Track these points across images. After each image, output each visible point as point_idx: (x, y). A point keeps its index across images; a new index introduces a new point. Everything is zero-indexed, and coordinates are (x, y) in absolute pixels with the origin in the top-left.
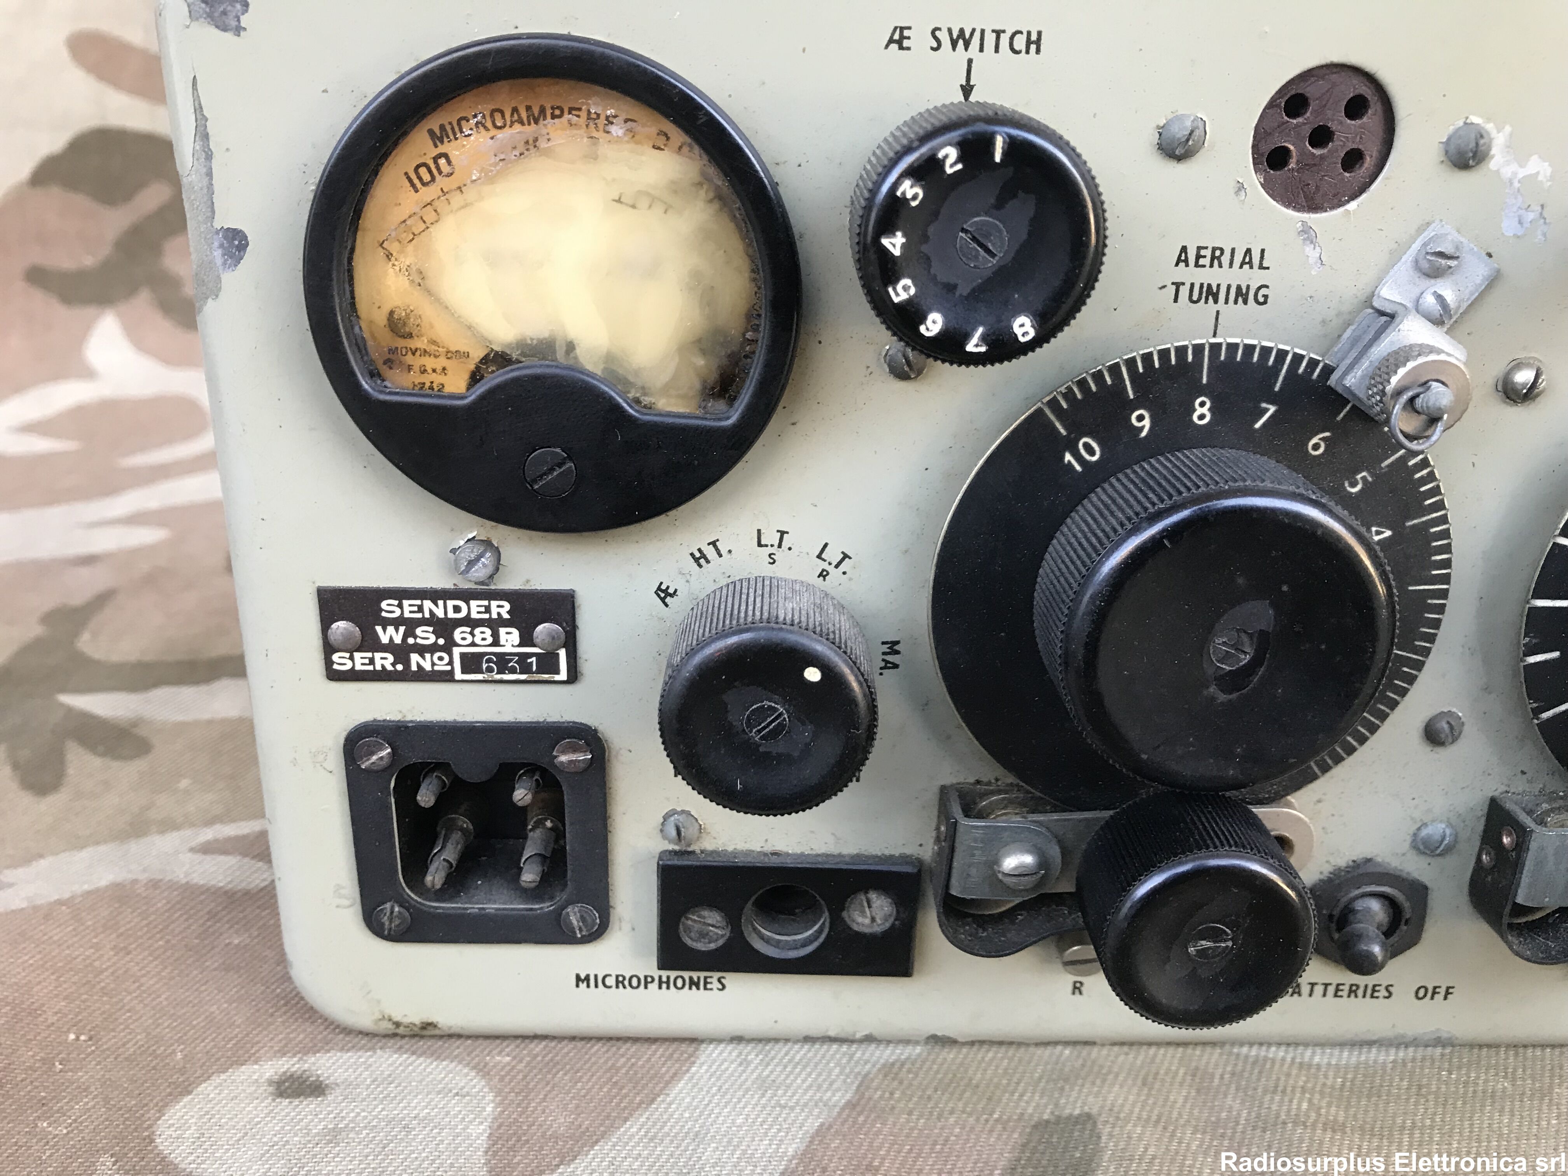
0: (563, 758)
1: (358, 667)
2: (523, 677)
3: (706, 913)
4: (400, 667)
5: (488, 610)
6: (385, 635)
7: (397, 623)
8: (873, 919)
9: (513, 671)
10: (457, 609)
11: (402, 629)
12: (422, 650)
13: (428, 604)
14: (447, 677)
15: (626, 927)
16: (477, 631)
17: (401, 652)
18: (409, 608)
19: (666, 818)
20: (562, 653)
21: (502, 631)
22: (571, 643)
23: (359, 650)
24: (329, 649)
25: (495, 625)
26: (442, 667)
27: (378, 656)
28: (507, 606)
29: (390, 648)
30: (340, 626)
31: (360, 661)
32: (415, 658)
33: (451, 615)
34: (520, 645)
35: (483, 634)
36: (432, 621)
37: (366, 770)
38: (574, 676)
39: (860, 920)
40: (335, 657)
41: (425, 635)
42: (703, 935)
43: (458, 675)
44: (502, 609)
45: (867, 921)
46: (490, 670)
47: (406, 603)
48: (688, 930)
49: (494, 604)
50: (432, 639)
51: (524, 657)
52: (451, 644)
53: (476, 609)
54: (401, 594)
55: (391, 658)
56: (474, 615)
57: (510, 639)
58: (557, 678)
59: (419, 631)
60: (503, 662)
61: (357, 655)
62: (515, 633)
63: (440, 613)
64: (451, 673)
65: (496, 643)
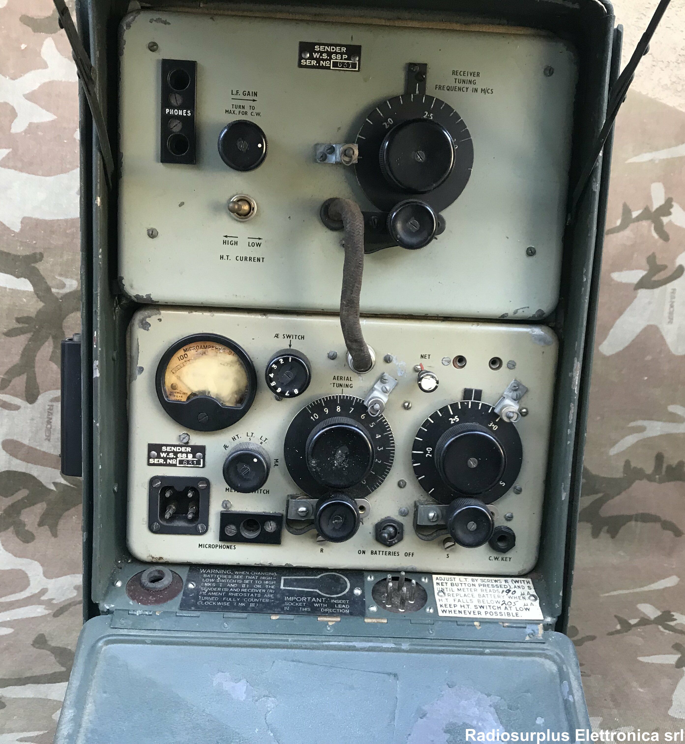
0: (200, 486)
1: (155, 462)
2: (192, 466)
3: (231, 526)
4: (165, 463)
5: (186, 449)
6: (163, 455)
7: (165, 452)
8: (272, 529)
9: (190, 464)
10: (179, 449)
11: (166, 453)
12: (170, 459)
13: (173, 448)
14: (175, 465)
15: (212, 531)
16: (183, 454)
17: (165, 459)
18: (168, 449)
19: (223, 502)
20: (202, 460)
21: (189, 454)
22: (204, 458)
23: (156, 458)
24: (149, 457)
25: (187, 453)
26: (174, 463)
27: (160, 460)
28: (190, 449)
29: (163, 458)
30: (153, 452)
31: (156, 461)
32: (168, 460)
33: (178, 451)
34: (193, 458)
35: (184, 455)
36: (173, 452)
37: (155, 488)
38: (204, 466)
39: (268, 529)
40: (150, 460)
41: (171, 455)
42: (230, 532)
43: (178, 465)
44: (189, 449)
45: (270, 529)
46: (185, 464)
47: (168, 447)
48: (227, 530)
49: (187, 448)
50: (173, 456)
51: (193, 461)
52: (177, 457)
53: (183, 449)
54: (167, 445)
55: (163, 460)
56: (183, 451)
57: (190, 456)
58: (200, 466)
59: (170, 454)
60: (188, 462)
61: (155, 459)
62: (191, 455)
63: (175, 450)
64: (176, 464)
65: (187, 457)
